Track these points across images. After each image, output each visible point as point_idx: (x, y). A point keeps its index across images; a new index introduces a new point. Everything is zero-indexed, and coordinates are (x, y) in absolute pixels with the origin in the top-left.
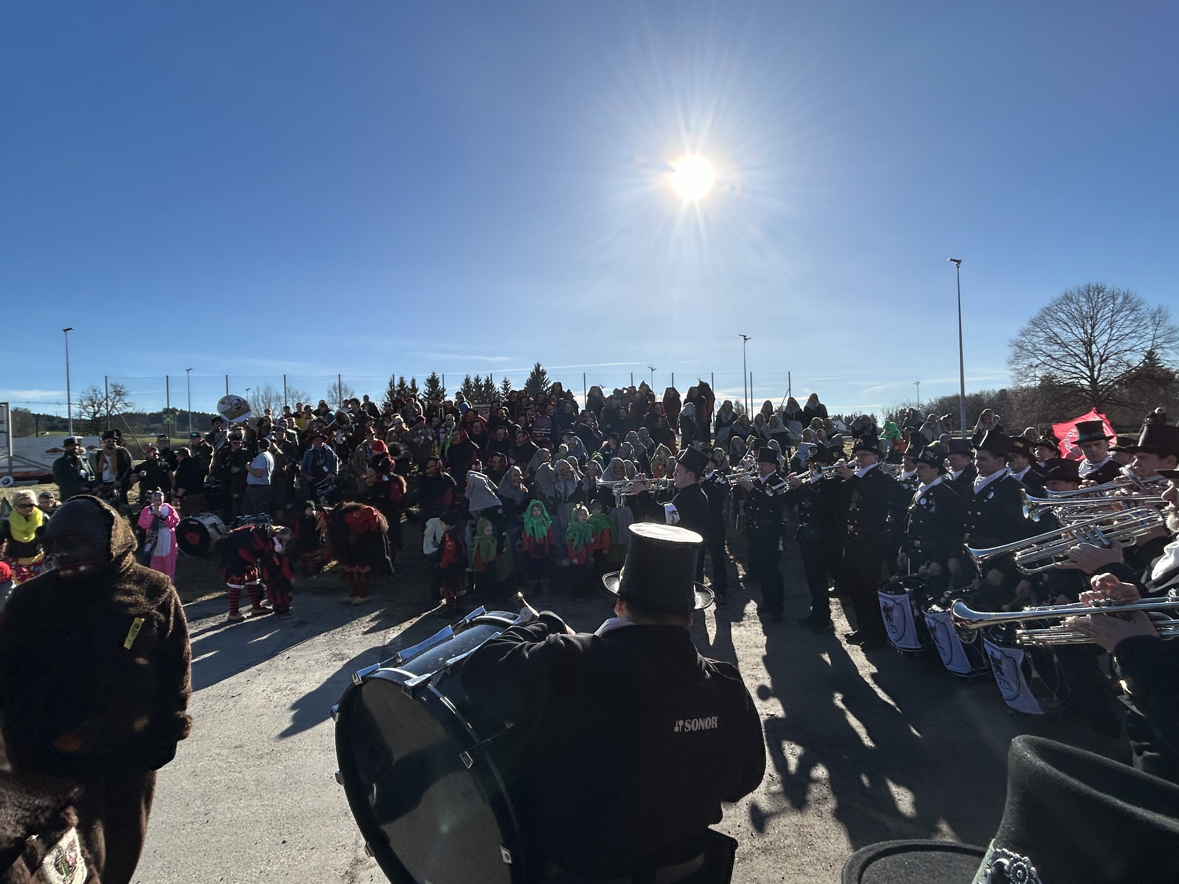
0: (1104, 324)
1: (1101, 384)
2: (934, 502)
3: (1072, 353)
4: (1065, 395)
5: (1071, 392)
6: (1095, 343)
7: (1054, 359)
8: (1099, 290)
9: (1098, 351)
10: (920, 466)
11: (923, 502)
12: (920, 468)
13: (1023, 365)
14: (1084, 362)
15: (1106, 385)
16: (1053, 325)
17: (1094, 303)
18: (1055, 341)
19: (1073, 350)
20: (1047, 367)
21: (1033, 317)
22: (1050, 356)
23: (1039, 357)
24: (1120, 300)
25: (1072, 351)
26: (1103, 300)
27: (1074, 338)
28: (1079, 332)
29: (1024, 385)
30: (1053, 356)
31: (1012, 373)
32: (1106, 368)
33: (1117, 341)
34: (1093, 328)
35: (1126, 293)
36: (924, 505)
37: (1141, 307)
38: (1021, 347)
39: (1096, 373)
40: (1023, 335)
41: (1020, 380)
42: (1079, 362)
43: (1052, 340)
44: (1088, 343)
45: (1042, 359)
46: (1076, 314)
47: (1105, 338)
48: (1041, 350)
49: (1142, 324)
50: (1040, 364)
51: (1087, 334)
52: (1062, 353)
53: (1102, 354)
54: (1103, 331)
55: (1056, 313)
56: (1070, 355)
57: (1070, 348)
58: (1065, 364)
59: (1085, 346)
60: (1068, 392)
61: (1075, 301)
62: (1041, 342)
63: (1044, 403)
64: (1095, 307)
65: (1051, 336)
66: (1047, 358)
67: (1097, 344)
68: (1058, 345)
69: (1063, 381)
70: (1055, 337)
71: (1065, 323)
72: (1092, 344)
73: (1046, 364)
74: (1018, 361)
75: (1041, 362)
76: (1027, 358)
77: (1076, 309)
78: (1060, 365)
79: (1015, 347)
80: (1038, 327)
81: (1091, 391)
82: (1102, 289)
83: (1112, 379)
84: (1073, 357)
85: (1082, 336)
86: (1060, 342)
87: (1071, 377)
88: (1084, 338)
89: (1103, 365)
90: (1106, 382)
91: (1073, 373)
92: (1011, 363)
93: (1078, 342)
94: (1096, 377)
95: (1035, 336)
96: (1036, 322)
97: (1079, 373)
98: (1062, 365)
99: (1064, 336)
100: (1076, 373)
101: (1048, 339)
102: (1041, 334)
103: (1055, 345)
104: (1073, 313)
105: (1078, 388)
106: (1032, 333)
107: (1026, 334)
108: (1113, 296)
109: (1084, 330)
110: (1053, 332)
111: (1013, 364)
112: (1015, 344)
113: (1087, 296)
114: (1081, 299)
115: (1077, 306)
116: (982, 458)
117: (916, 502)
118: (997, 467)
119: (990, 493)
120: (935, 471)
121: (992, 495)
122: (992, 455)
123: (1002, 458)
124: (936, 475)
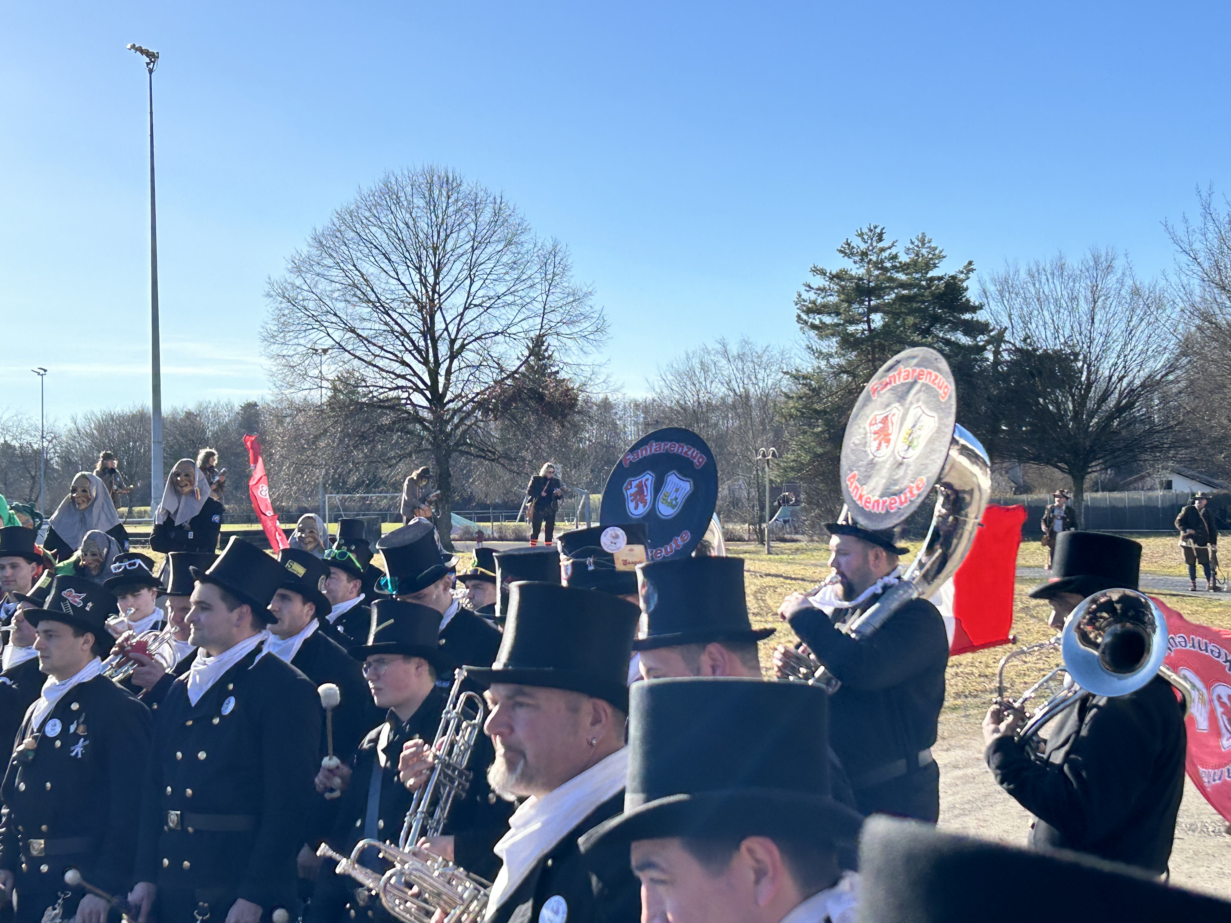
0: (458, 265)
1: (451, 405)
2: (82, 728)
3: (396, 328)
4: (380, 429)
5: (394, 423)
6: (440, 308)
7: (361, 339)
8: (450, 186)
9: (446, 329)
10: (46, 632)
11: (54, 729)
12: (48, 635)
13: (295, 346)
14: (419, 351)
15: (460, 409)
16: (359, 255)
17: (440, 216)
18: (363, 294)
19: (399, 321)
20: (347, 356)
21: (320, 229)
22: (353, 331)
23: (330, 331)
24: (486, 216)
25: (397, 323)
26: (456, 212)
27: (402, 292)
28: (411, 279)
29: (298, 397)
30: (359, 331)
31: (269, 364)
32: (460, 369)
33: (482, 310)
34: (437, 274)
35: (498, 201)
36: (56, 738)
37: (523, 238)
38: (293, 303)
39: (441, 380)
40: (298, 270)
41: (290, 385)
42: (410, 352)
43: (358, 293)
44: (428, 309)
45: (337, 335)
46: (406, 234)
47: (458, 299)
48: (335, 315)
49: (524, 277)
50: (332, 348)
51: (426, 287)
52: (377, 326)
53: (453, 337)
54: (456, 284)
55: (367, 227)
56: (393, 331)
57: (395, 315)
58: (383, 353)
59: (422, 315)
60: (386, 421)
61: (405, 203)
62: (336, 295)
63: (338, 445)
64: (442, 223)
65: (356, 282)
66: (347, 336)
67: (444, 312)
68: (370, 305)
69: (375, 394)
70: (365, 287)
71: (384, 254)
72: (436, 312)
73: (343, 348)
74: (284, 336)
75: (334, 343)
76: (305, 331)
77: (407, 224)
78: (373, 354)
79: (280, 299)
80: (331, 256)
81: (431, 423)
82: (455, 184)
83: (470, 396)
84: (397, 337)
85: (417, 291)
86: (373, 298)
87: (394, 386)
88: (420, 294)
89: (456, 363)
90: (460, 404)
91: (398, 376)
92: (270, 338)
93: (409, 304)
94: (441, 390)
95: (323, 276)
96: (324, 243)
97: (408, 377)
98: (376, 356)
99: (383, 286)
100: (404, 377)
101: (350, 288)
102: (335, 273)
103: (364, 305)
104: (401, 233)
105: (407, 412)
106: (317, 269)
107: (304, 269)
108: (476, 205)
109: (421, 275)
110: (359, 271)
111: (274, 343)
112: (280, 291)
113: (427, 195)
114: (415, 200)
115: (408, 216)
116: (204, 605)
117: (35, 730)
118: (235, 630)
119: (227, 701)
120: (84, 643)
121: (230, 705)
122: (224, 599)
123: (246, 609)
124: (88, 653)
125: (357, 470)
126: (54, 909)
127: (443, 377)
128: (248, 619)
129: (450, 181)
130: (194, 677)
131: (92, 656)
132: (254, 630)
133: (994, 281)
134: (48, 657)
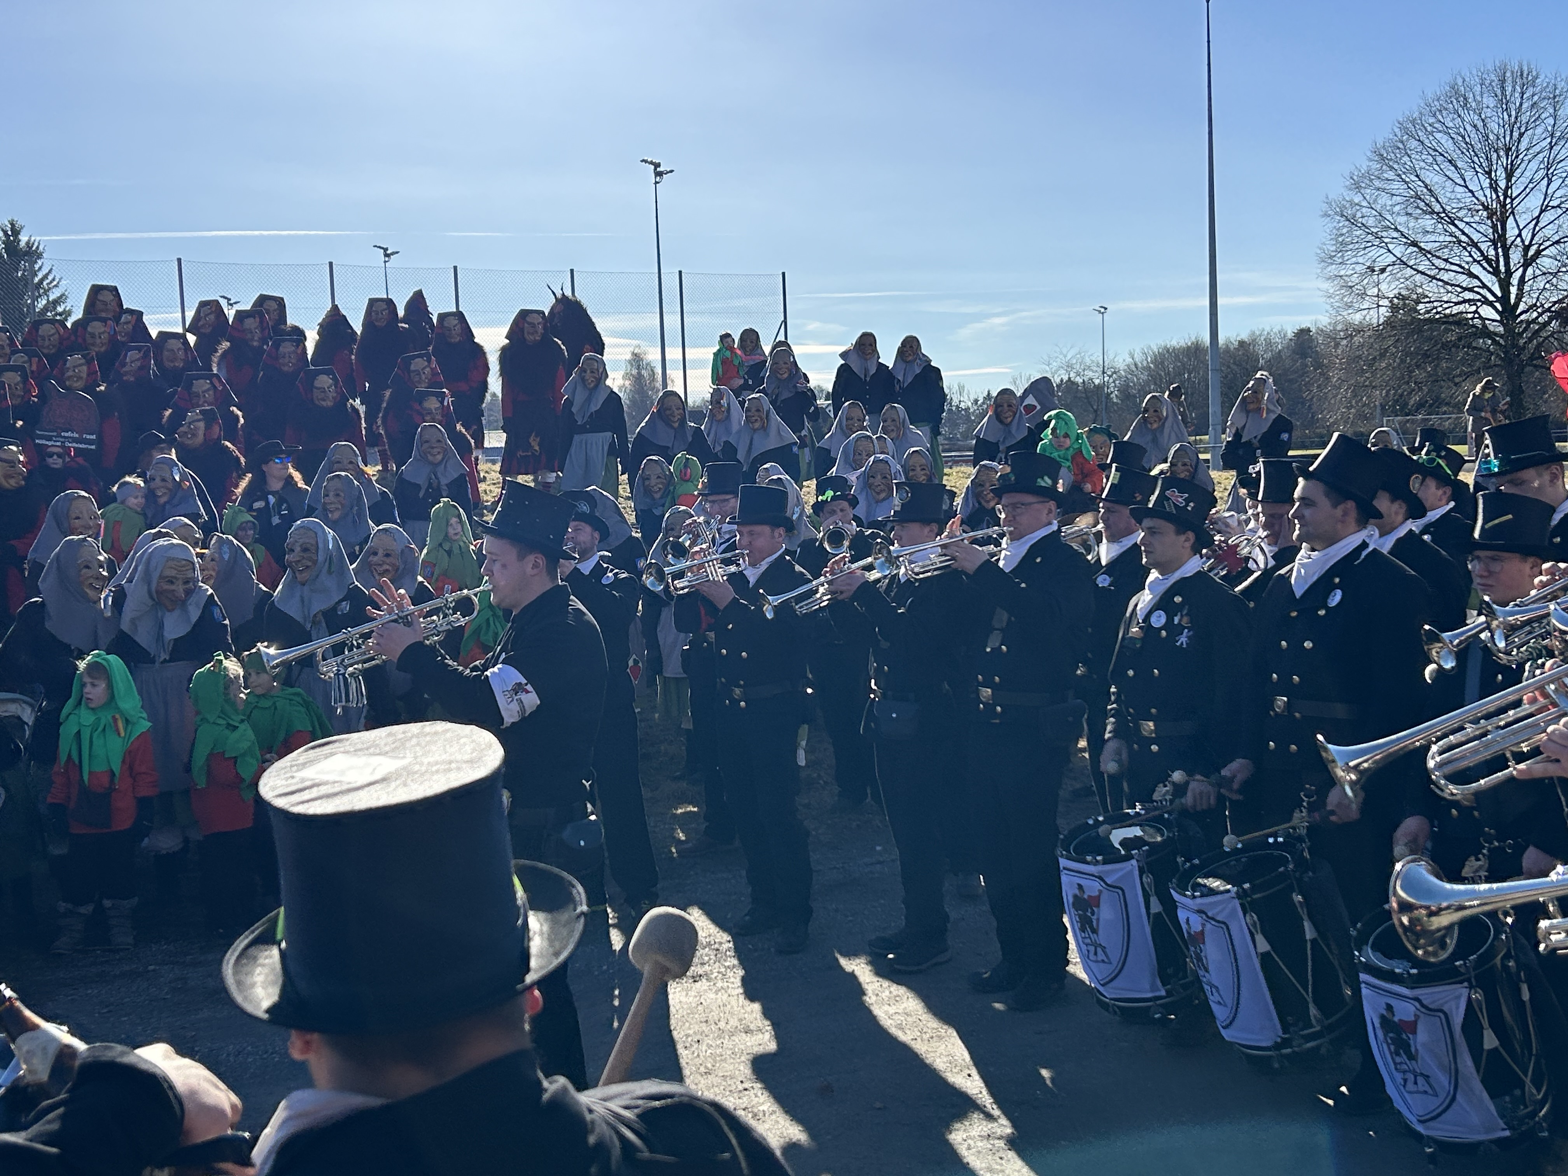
0: (1534, 165)
1: (1523, 317)
2: (1185, 620)
3: (1464, 238)
4: (1445, 346)
5: (1460, 339)
7: (1424, 252)
8: (1525, 79)
10: (1149, 528)
11: (1159, 620)
12: (1151, 531)
13: (1353, 270)
14: (1488, 261)
15: (1534, 321)
16: (1422, 164)
17: (1513, 113)
18: (1427, 205)
19: (1466, 231)
20: (1409, 272)
22: (1414, 244)
23: (1391, 247)
25: (1464, 233)
27: (1469, 200)
28: (1480, 185)
29: (1357, 318)
30: (1422, 245)
31: (1326, 285)
32: (1535, 277)
34: (1509, 176)
36: (1161, 629)
38: (1352, 221)
39: (1514, 290)
40: (1357, 187)
41: (1349, 306)
44: (1499, 215)
45: (1398, 251)
46: (1474, 138)
48: (1396, 229)
51: (1496, 192)
52: (1441, 238)
55: (1431, 133)
57: (1461, 225)
58: (1448, 266)
59: (1492, 222)
60: (1451, 337)
61: (1474, 104)
62: (1397, 208)
63: (1399, 365)
64: (1515, 123)
65: (1419, 193)
66: (1409, 251)
67: (1517, 217)
68: (1435, 216)
69: (1440, 309)
70: (1428, 197)
71: (1450, 161)
72: (1508, 217)
73: (1405, 264)
74: (1343, 256)
75: (1395, 259)
76: (1365, 248)
77: (1475, 126)
78: (1437, 268)
79: (1338, 218)
80: (1392, 168)
81: (1501, 336)
82: (1530, 78)
83: (1546, 306)
84: (1465, 248)
85: (1486, 196)
86: (1437, 208)
87: (1460, 299)
88: (1489, 200)
89: (1530, 271)
90: (1535, 315)
91: (1465, 289)
92: (1329, 259)
93: (1478, 211)
94: (1512, 301)
95: (1384, 190)
96: (1385, 155)
97: (1476, 289)
98: (1440, 269)
99: (1448, 195)
100: (1471, 290)
101: (1412, 200)
102: (1397, 186)
103: (1428, 217)
104: (1469, 137)
105: (1473, 326)
106: (1377, 183)
107: (1363, 185)
108: (1555, 97)
109: (1491, 179)
110: (1423, 182)
111: (1332, 264)
112: (1338, 210)
113: (1499, 92)
114: (1485, 100)
115: (1476, 117)
116: (1306, 502)
117: (1140, 621)
118: (1339, 526)
119: (1333, 594)
120: (1186, 541)
121: (1336, 598)
122: (1327, 495)
123: (1351, 505)
124: (1189, 551)
125: (1420, 389)
126: (1165, 786)
127: (1516, 287)
128: (1353, 514)
129: (1525, 75)
130: (1299, 571)
131: (1192, 553)
132: (1359, 526)
134: (1151, 552)
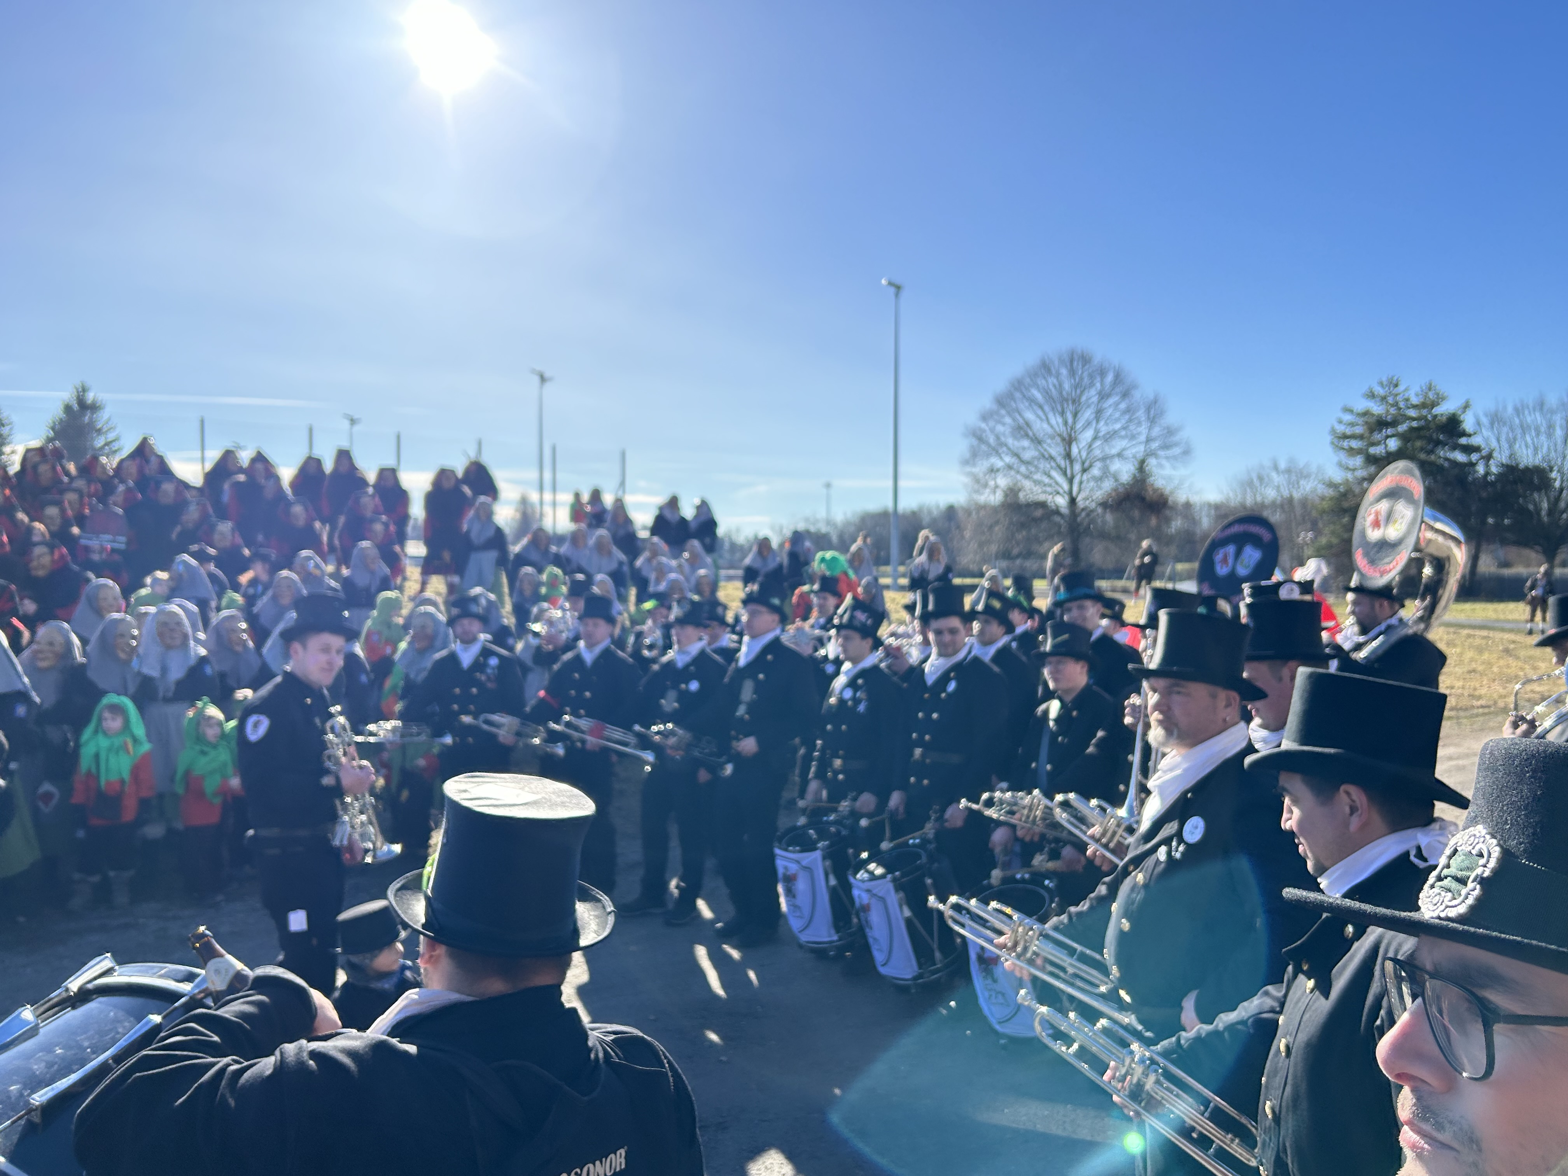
0: (1088, 412)
1: (1080, 505)
2: (864, 695)
3: (1047, 454)
4: (1035, 519)
7: (1022, 462)
8: (1086, 360)
9: (1079, 454)
11: (848, 694)
12: (846, 638)
13: (981, 468)
14: (1061, 468)
15: (1088, 507)
16: (1024, 408)
17: (1078, 379)
18: (1025, 432)
19: (1048, 449)
20: (1013, 472)
22: (1018, 456)
23: (1003, 457)
24: (1110, 378)
25: (1046, 451)
26: (1089, 376)
27: (1049, 430)
28: (1056, 421)
29: (981, 500)
30: (1022, 457)
31: (964, 479)
34: (1075, 415)
35: (1118, 368)
36: (849, 700)
37: (1134, 393)
38: (980, 439)
39: (1075, 488)
40: (983, 418)
41: (977, 492)
44: (1069, 441)
45: (1007, 459)
46: (1054, 392)
47: (1088, 434)
48: (1007, 446)
49: (1134, 418)
50: (1004, 468)
51: (1066, 426)
52: (1033, 453)
55: (1029, 389)
56: (1045, 456)
57: (1045, 446)
59: (1063, 445)
60: (1038, 515)
61: (1055, 373)
62: (1007, 434)
63: (1006, 530)
64: (1079, 384)
65: (1021, 425)
66: (1014, 460)
68: (1030, 439)
69: (1031, 497)
70: (1026, 428)
71: (1039, 407)
72: (1073, 442)
73: (1011, 468)
74: (974, 461)
75: (1005, 464)
76: (987, 457)
77: (1055, 387)
79: (972, 437)
80: (1005, 409)
81: (1067, 516)
82: (1088, 358)
83: (1093, 498)
84: (1046, 460)
85: (1060, 429)
86: (1031, 435)
87: (1044, 491)
88: (1062, 431)
89: (1085, 476)
90: (1088, 503)
91: (1046, 485)
93: (1055, 437)
95: (1000, 422)
96: (1001, 401)
97: (1053, 485)
98: (1032, 472)
99: (1038, 427)
100: (1049, 485)
101: (1017, 429)
102: (1007, 420)
103: (1025, 439)
104: (1051, 392)
105: (1051, 509)
106: (996, 417)
107: (988, 418)
108: (1102, 371)
109: (1064, 419)
110: (1023, 418)
111: (967, 465)
112: (972, 433)
113: (1069, 366)
114: (1061, 371)
115: (1056, 381)
119: (950, 684)
120: (867, 644)
121: (952, 686)
124: (867, 649)
125: (1019, 546)
127: (1077, 486)
129: (1085, 356)
130: (929, 669)
131: (869, 651)
133: (1486, 415)
